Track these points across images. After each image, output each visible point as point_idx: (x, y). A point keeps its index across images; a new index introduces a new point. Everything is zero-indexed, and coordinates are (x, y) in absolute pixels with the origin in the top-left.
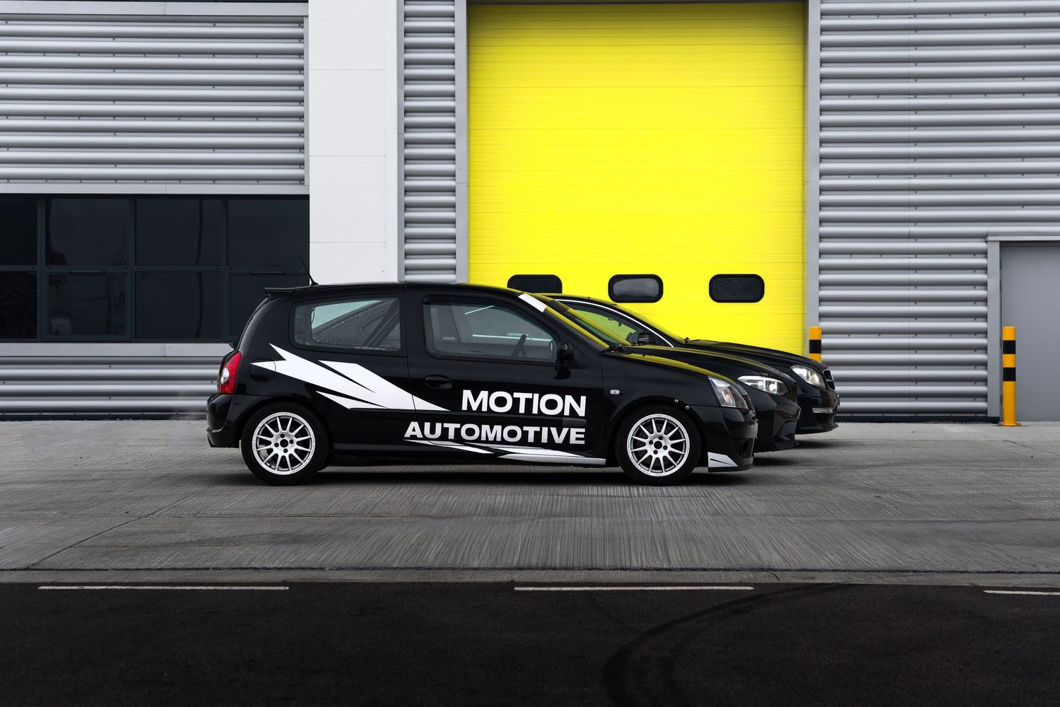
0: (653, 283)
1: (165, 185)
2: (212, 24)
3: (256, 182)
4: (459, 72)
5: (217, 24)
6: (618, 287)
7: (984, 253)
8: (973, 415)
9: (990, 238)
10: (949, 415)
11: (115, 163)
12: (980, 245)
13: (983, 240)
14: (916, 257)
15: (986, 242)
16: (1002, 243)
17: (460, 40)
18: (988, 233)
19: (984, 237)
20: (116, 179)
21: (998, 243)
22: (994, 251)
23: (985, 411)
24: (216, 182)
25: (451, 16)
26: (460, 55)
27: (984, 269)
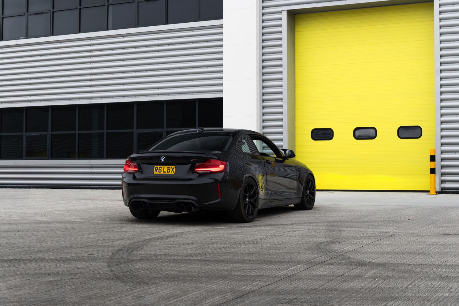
0: (373, 131)
1: (174, 96)
2: (192, 31)
3: (207, 93)
4: (284, 42)
5: (194, 31)
6: (357, 133)
11: (158, 88)
17: (284, 29)
20: (158, 94)
24: (193, 94)
25: (281, 19)
26: (284, 35)
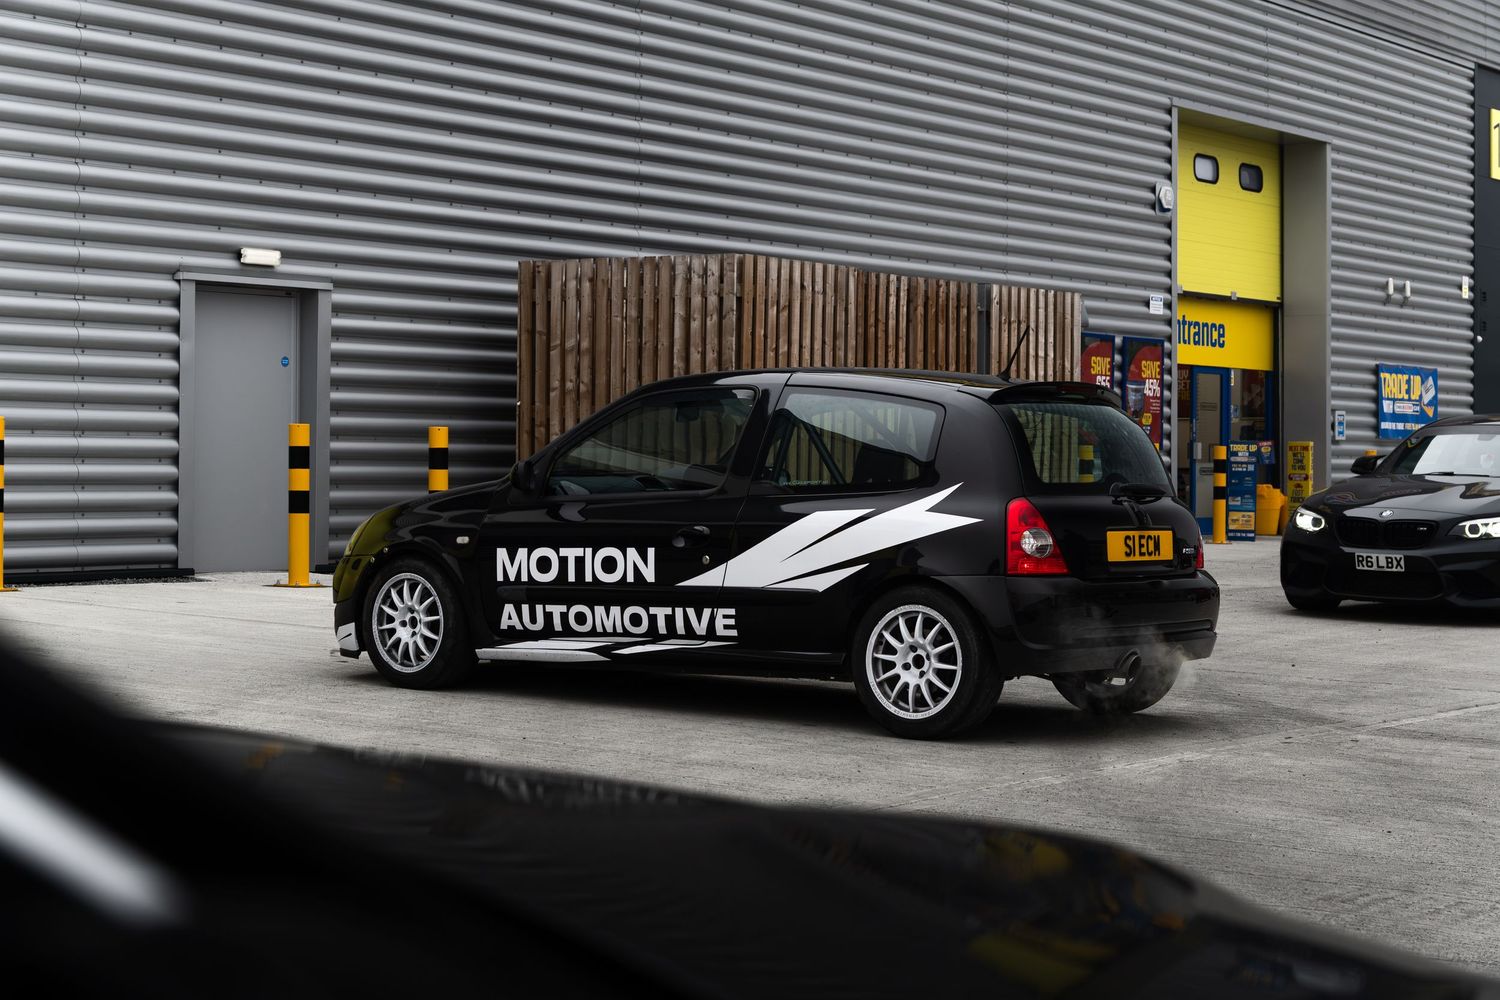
7: (176, 302)
8: (156, 566)
9: (181, 276)
10: (124, 567)
12: (167, 285)
13: (170, 277)
14: (84, 299)
15: (178, 281)
16: (201, 285)
18: (180, 266)
19: (172, 272)
21: (194, 284)
22: (188, 294)
23: (174, 561)
27: (175, 326)
